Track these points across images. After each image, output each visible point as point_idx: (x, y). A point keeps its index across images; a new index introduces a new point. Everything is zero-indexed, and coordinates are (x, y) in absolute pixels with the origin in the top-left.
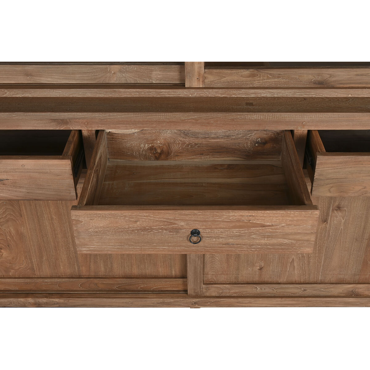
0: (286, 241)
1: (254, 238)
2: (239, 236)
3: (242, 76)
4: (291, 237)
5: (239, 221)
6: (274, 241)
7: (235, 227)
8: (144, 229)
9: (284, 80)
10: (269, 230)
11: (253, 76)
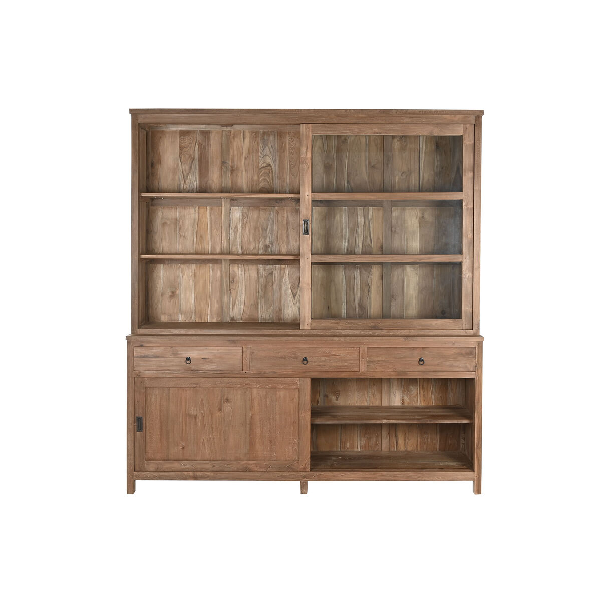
0: (346, 364)
1: (331, 362)
2: (325, 361)
3: (331, 323)
4: (349, 362)
5: (324, 352)
6: (341, 364)
7: (323, 356)
8: (282, 357)
9: (354, 325)
10: (337, 357)
11: (337, 323)
